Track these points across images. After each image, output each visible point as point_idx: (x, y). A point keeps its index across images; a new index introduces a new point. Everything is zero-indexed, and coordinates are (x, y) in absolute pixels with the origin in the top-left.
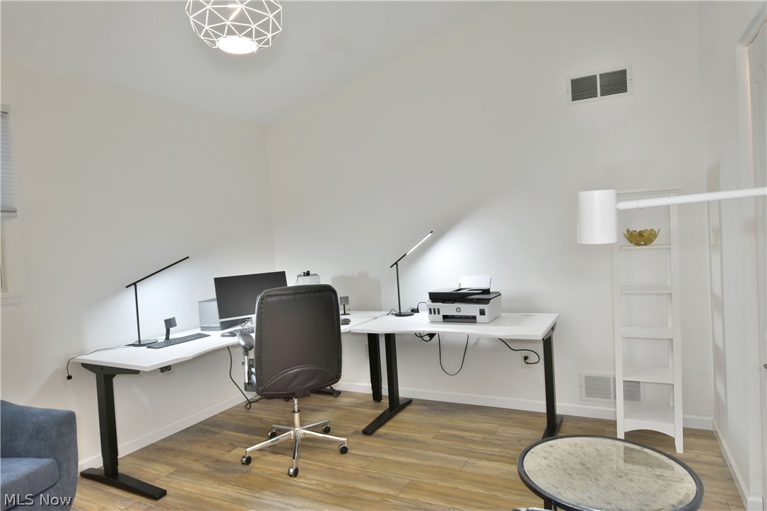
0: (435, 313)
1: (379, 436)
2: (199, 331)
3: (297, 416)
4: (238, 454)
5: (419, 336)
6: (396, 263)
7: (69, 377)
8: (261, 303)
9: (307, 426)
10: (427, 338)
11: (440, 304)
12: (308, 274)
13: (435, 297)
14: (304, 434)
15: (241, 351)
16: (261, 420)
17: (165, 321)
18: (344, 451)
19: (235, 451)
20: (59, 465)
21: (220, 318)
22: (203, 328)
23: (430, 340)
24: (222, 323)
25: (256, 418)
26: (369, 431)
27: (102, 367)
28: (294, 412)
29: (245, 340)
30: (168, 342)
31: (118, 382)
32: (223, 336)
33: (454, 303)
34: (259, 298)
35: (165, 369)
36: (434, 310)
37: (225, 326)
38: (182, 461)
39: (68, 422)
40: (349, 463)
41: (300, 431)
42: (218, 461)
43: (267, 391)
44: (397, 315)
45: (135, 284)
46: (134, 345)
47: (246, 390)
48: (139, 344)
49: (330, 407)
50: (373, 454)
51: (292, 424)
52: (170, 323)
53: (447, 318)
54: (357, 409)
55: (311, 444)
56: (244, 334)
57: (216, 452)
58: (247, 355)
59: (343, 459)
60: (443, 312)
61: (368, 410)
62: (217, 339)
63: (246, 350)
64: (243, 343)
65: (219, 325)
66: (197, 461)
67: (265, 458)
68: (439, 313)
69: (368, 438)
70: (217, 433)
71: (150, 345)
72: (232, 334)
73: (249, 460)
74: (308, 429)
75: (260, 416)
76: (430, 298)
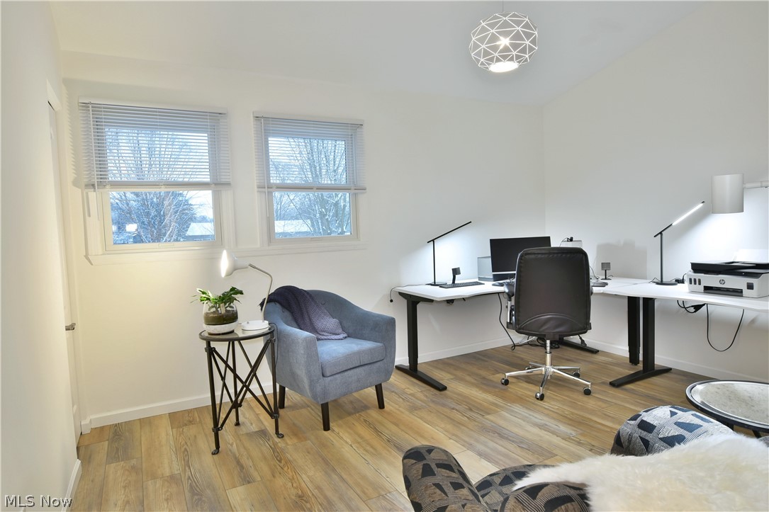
0: (695, 284)
1: (626, 390)
2: (477, 280)
3: (548, 356)
4: (499, 377)
5: (683, 305)
6: (661, 233)
7: (391, 301)
8: (521, 259)
9: (558, 367)
10: (692, 310)
11: (703, 275)
12: (571, 240)
13: (697, 268)
14: (554, 372)
15: (506, 296)
16: (522, 359)
17: (453, 269)
18: (587, 392)
19: (498, 375)
20: (386, 348)
21: (493, 271)
22: (480, 279)
23: (695, 312)
24: (494, 275)
25: (518, 357)
26: (616, 384)
27: (410, 296)
28: (546, 353)
29: (508, 289)
30: (454, 285)
31: (420, 307)
32: (494, 285)
33: (718, 275)
34: (519, 255)
35: (450, 301)
36: (695, 280)
37: (496, 278)
38: (459, 373)
39: (391, 322)
40: (590, 402)
41: (552, 370)
42: (484, 378)
43: (523, 329)
44: (658, 283)
45: (433, 240)
46: (431, 285)
47: (507, 327)
48: (434, 284)
49: (585, 361)
50: (614, 401)
51: (545, 364)
52: (456, 272)
53: (708, 290)
54: (611, 367)
55: (560, 383)
56: (509, 285)
57: (483, 373)
58: (510, 300)
59: (585, 398)
60: (705, 283)
61: (621, 369)
62: (489, 287)
63: (510, 296)
64: (507, 291)
65: (492, 277)
66: (469, 375)
67: (520, 384)
68: (700, 284)
69: (614, 389)
70: (487, 361)
71: (441, 286)
72: (502, 285)
73: (506, 383)
74: (559, 370)
75: (522, 356)
76: (692, 268)
